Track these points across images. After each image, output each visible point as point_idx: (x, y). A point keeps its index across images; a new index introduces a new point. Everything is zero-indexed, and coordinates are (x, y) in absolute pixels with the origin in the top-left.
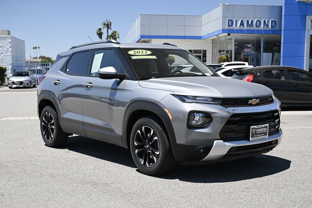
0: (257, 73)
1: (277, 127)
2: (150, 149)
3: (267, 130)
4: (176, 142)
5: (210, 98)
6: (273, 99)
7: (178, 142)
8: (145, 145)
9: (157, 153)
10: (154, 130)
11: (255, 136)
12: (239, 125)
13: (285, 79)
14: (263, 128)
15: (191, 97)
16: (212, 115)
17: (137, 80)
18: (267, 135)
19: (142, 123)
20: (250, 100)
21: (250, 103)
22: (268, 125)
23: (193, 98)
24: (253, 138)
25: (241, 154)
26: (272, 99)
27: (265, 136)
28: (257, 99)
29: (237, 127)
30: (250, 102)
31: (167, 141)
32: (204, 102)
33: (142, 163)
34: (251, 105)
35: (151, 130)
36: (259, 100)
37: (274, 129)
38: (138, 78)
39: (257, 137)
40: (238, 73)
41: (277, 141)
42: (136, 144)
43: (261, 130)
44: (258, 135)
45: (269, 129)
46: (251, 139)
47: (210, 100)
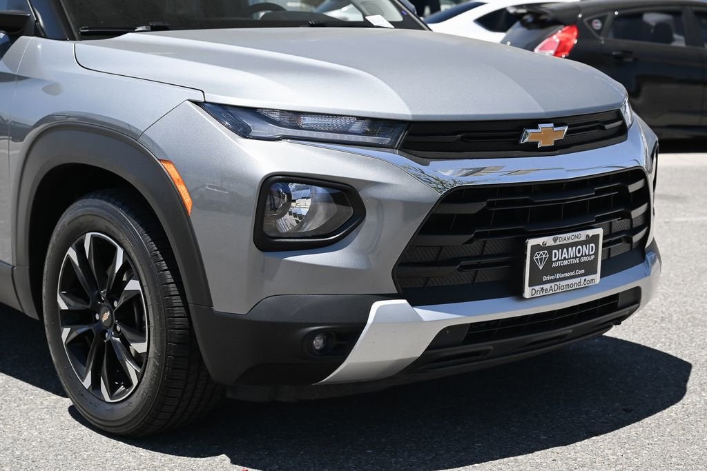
0: (590, 22)
1: (637, 238)
2: (115, 330)
3: (596, 254)
4: (211, 304)
5: (360, 118)
6: (624, 124)
7: (219, 306)
8: (97, 309)
9: (139, 347)
10: (126, 253)
11: (545, 278)
12: (478, 236)
13: (687, 43)
14: (582, 243)
15: (276, 116)
16: (364, 194)
17: (73, 38)
18: (596, 273)
19: (82, 219)
20: (530, 131)
21: (526, 140)
22: (599, 231)
23: (286, 119)
24: (537, 288)
25: (488, 351)
26: (619, 123)
27: (589, 278)
28: (556, 126)
29: (470, 242)
30: (529, 136)
31: (177, 301)
32: (330, 136)
33: (87, 383)
34: (532, 149)
35: (115, 249)
36: (566, 129)
37: (628, 245)
38: (78, 31)
39: (553, 284)
40: (529, 18)
41: (637, 292)
42: (63, 306)
43: (573, 252)
44: (559, 276)
45: (604, 245)
46: (528, 292)
47: (357, 126)
